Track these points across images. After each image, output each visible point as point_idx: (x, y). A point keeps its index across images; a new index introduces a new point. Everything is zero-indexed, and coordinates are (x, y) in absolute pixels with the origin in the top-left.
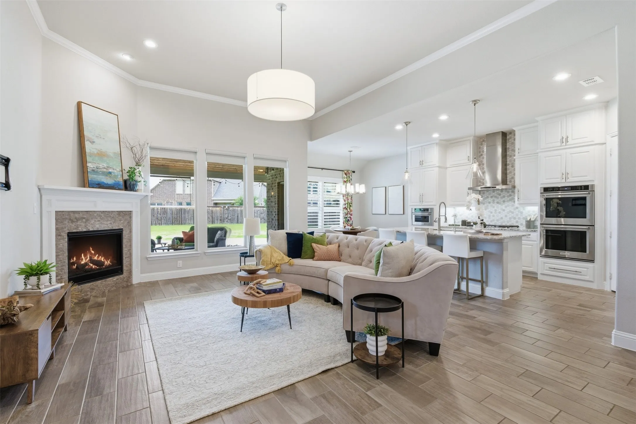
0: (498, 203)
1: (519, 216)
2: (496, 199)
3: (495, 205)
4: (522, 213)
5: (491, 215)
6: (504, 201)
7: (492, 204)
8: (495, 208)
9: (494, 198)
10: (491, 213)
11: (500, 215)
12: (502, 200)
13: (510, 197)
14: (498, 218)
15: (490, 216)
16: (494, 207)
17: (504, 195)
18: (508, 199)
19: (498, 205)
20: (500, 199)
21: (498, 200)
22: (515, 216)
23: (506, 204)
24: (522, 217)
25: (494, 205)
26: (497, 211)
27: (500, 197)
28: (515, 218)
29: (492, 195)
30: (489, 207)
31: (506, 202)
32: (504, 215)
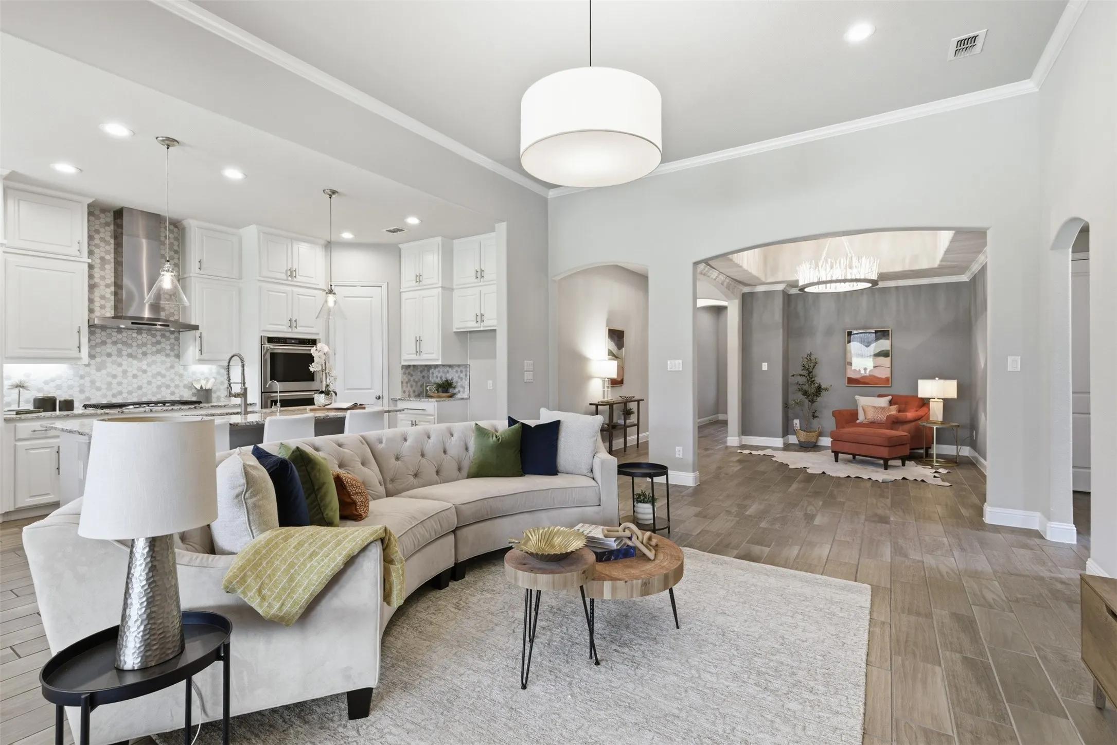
0: (130, 356)
1: (177, 382)
2: (124, 348)
3: (126, 362)
4: (181, 376)
5: (115, 381)
6: (145, 354)
7: (114, 358)
8: (124, 367)
9: (120, 346)
10: (114, 377)
11: (135, 380)
12: (140, 351)
13: (159, 347)
14: (130, 388)
15: (110, 384)
16: (120, 365)
17: (145, 340)
18: (154, 349)
19: (130, 359)
20: (135, 349)
21: (130, 351)
22: (168, 383)
23: (150, 358)
24: (181, 385)
25: (119, 360)
26: (130, 374)
27: (134, 344)
28: (168, 387)
29: (114, 339)
30: (109, 365)
31: (149, 356)
32: (146, 381)
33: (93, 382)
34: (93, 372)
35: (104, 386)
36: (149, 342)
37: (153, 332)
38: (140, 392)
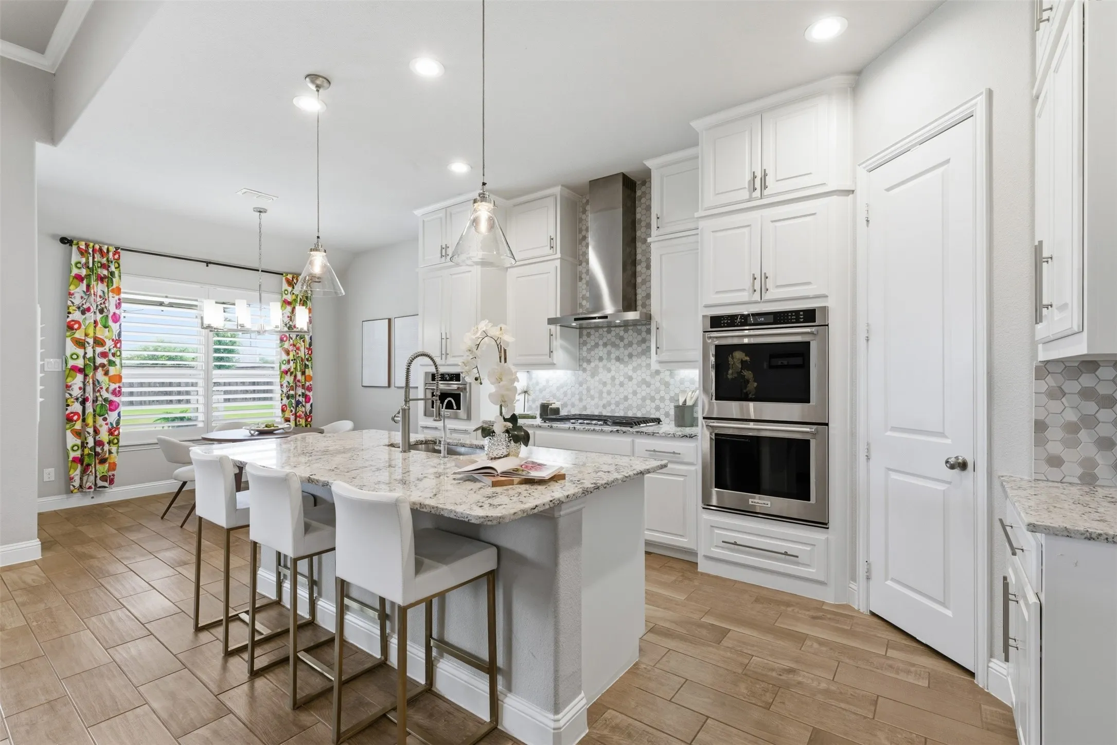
0: (618, 359)
1: (662, 393)
2: (613, 350)
3: (614, 365)
4: (667, 385)
5: (605, 390)
6: (630, 356)
7: (605, 361)
8: (613, 373)
9: (609, 347)
10: (605, 384)
11: (622, 389)
12: (627, 352)
13: (642, 346)
14: (617, 399)
15: (601, 393)
16: (609, 370)
17: (630, 337)
18: (639, 349)
19: (618, 364)
20: (622, 349)
21: (617, 353)
22: (653, 394)
23: (635, 362)
24: (667, 397)
25: (609, 365)
26: (617, 382)
27: (622, 344)
28: (653, 399)
29: (605, 340)
30: (601, 370)
31: (634, 359)
32: (631, 390)
33: (588, 390)
34: (589, 378)
35: (597, 395)
36: (635, 341)
37: (639, 327)
38: (626, 404)
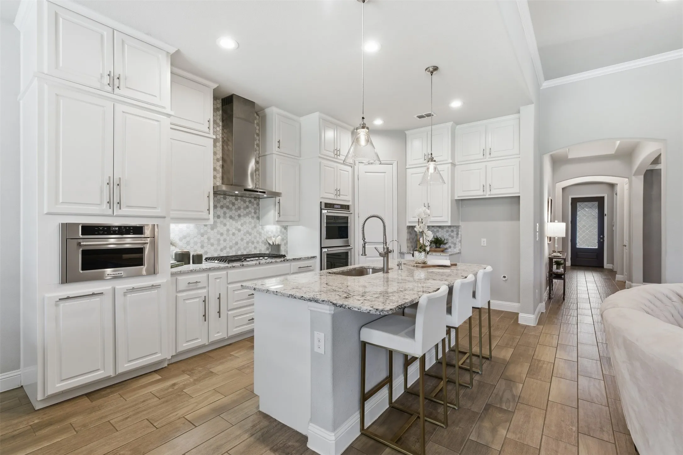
0: (231, 217)
1: (258, 239)
2: (227, 211)
3: (229, 222)
4: (260, 234)
5: (222, 238)
6: (239, 216)
7: (222, 219)
8: (228, 227)
9: (225, 209)
10: (222, 234)
11: (234, 238)
12: (237, 214)
13: (247, 210)
14: (231, 244)
15: (219, 240)
16: (225, 225)
17: (239, 205)
18: (245, 212)
19: (231, 220)
20: (234, 211)
21: (231, 213)
22: (253, 239)
23: (243, 220)
24: (260, 241)
25: (225, 221)
26: (231, 232)
27: (234, 208)
28: (253, 243)
29: (222, 204)
30: (219, 225)
31: (242, 218)
32: (240, 238)
33: (209, 239)
34: (209, 230)
35: (215, 243)
36: (242, 207)
37: (244, 198)
38: (237, 247)
